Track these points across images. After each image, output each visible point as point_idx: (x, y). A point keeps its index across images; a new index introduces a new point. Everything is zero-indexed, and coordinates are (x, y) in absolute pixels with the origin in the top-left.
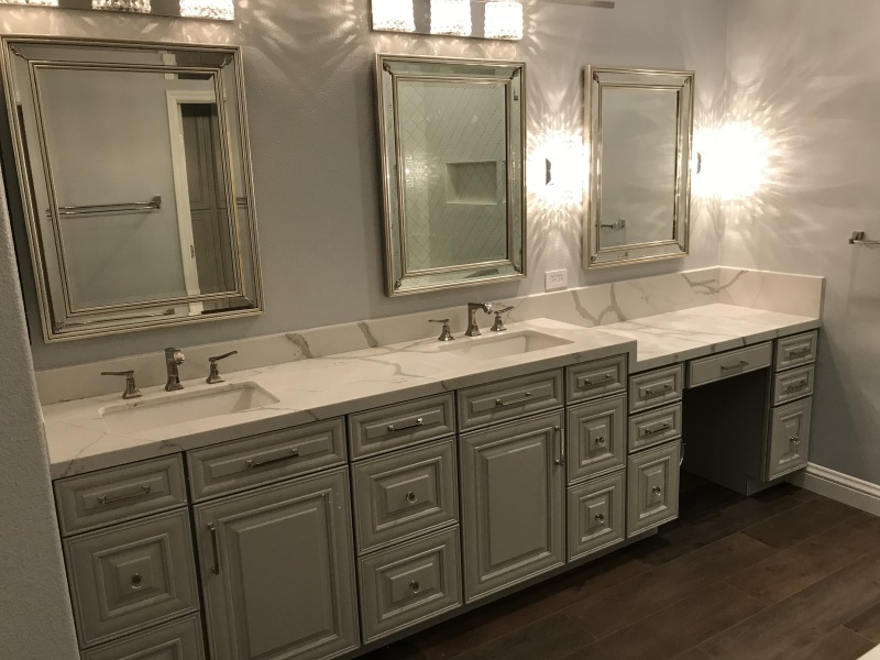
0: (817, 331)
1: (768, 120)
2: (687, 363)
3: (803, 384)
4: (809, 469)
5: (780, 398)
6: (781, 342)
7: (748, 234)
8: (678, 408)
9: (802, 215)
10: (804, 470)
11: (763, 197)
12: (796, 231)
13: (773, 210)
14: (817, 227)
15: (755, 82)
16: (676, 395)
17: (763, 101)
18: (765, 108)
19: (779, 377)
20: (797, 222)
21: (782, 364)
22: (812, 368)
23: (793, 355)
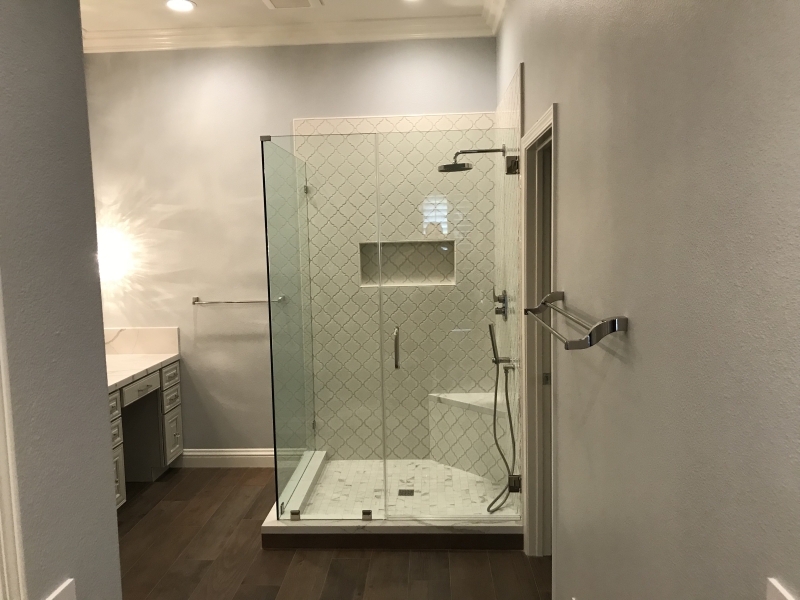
0: (179, 362)
1: (128, 228)
2: (121, 389)
3: (176, 397)
4: (185, 454)
5: (167, 408)
6: (164, 370)
7: (122, 304)
8: (119, 421)
9: (159, 289)
10: (181, 455)
11: (130, 279)
12: (156, 299)
13: (139, 287)
14: (170, 296)
15: (115, 203)
16: (118, 413)
17: (123, 215)
18: (124, 221)
19: (165, 393)
20: (157, 294)
21: (166, 385)
22: (178, 386)
23: (171, 378)
